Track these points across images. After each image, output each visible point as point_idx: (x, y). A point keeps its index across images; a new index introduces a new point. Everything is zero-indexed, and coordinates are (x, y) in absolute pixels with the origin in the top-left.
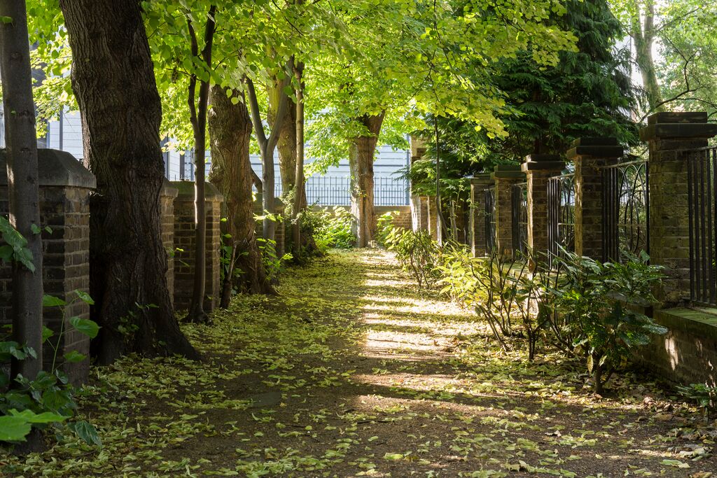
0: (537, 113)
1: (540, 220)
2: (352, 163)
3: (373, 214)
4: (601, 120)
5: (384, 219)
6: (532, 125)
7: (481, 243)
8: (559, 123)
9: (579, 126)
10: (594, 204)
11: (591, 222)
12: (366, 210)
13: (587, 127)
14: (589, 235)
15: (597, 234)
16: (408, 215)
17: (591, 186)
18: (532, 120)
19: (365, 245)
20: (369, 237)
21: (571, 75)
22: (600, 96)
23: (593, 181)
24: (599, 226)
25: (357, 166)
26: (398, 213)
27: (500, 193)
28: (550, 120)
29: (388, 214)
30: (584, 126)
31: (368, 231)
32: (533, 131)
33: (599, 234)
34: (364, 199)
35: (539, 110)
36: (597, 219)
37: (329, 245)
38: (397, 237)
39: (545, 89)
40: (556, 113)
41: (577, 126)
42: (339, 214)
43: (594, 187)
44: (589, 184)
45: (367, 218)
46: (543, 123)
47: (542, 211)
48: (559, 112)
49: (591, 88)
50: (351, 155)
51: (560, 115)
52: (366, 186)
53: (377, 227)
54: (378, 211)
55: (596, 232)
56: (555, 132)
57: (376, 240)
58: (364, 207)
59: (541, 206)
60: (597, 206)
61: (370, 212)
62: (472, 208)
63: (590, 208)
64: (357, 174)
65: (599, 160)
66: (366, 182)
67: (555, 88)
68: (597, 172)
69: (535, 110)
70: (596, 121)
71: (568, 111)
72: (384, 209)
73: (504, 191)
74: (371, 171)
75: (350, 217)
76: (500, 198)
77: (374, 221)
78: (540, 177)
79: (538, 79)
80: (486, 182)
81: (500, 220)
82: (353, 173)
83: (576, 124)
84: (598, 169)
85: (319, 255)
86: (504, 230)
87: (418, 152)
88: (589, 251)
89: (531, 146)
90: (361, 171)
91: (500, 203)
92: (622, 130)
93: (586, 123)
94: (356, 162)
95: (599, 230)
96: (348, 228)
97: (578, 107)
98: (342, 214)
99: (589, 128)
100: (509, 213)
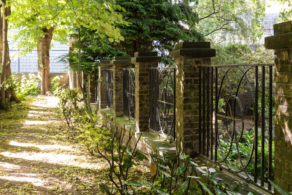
0: (137, 25)
1: (144, 96)
2: (38, 51)
3: (49, 77)
4: (172, 28)
5: (55, 80)
6: (134, 31)
7: (104, 100)
8: (149, 30)
9: (160, 32)
10: (193, 94)
11: (190, 108)
12: (46, 75)
13: (164, 33)
14: (188, 118)
15: (195, 117)
16: (67, 77)
17: (191, 80)
18: (135, 29)
19: (44, 94)
20: (47, 89)
21: (156, 3)
22: (171, 15)
23: (192, 76)
24: (196, 112)
25: (41, 52)
26: (62, 76)
27: (116, 74)
28: (144, 28)
29: (57, 77)
30: (162, 32)
31: (46, 86)
32: (134, 35)
33: (197, 117)
34: (44, 69)
35: (138, 23)
36: (194, 105)
37: (25, 95)
38: (59, 91)
39: (142, 11)
40: (147, 24)
41: (159, 32)
42: (32, 77)
43: (193, 81)
44: (189, 78)
45: (46, 79)
46: (140, 30)
47: (146, 90)
48: (149, 24)
49: (167, 10)
50: (38, 47)
51: (149, 26)
52: (46, 63)
53: (51, 84)
54: (52, 75)
55: (194, 116)
56: (147, 35)
57: (51, 91)
58: (44, 74)
59: (145, 87)
60: (195, 95)
61: (48, 76)
62: (99, 82)
63: (189, 97)
64: (41, 57)
65: (197, 59)
66: (46, 61)
67: (147, 10)
68: (195, 69)
69: (136, 23)
70: (169, 29)
71: (154, 23)
72: (55, 74)
73: (118, 73)
74: (48, 55)
75: (37, 79)
76: (116, 77)
77: (49, 81)
78: (144, 67)
79: (138, 5)
80: (107, 64)
81: (116, 90)
82: (39, 56)
83: (158, 31)
84: (196, 67)
85: (18, 102)
86: (118, 96)
87: (72, 45)
88: (188, 131)
89: (131, 42)
90: (43, 55)
91: (116, 80)
92: (184, 34)
93: (163, 30)
94: (40, 51)
95: (196, 114)
96: (36, 85)
97: (159, 21)
98: (33, 77)
99: (166, 33)
100: (121, 86)
